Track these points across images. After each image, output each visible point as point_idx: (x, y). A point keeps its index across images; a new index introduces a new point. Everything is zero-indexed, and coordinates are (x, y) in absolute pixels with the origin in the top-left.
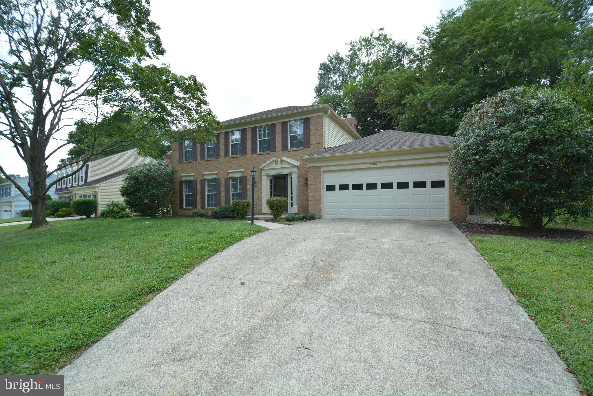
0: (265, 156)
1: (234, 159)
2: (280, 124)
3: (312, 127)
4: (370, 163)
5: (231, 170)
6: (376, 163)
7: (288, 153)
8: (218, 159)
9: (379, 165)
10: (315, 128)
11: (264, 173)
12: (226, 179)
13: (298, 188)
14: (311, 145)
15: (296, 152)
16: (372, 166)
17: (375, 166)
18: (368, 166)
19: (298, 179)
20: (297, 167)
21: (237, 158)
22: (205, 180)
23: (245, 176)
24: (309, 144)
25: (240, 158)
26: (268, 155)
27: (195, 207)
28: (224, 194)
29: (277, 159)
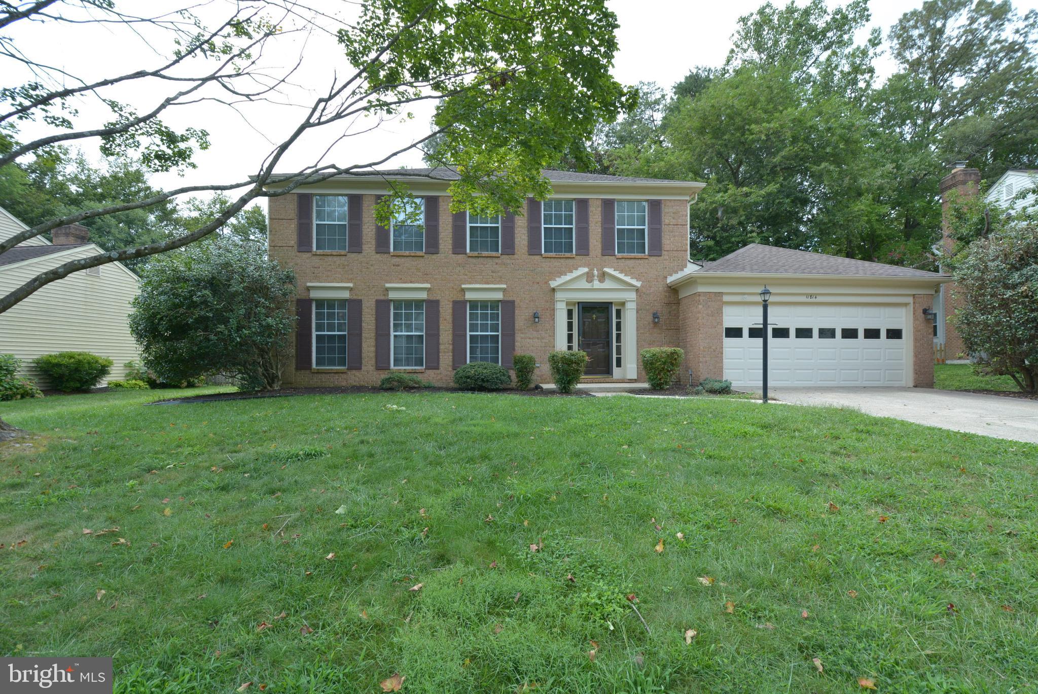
0: (562, 261)
1: (481, 260)
2: (599, 203)
3: (666, 219)
4: (807, 295)
5: (470, 283)
6: (816, 295)
7: (615, 261)
8: (434, 257)
9: (820, 299)
10: (673, 222)
11: (559, 295)
12: (455, 303)
13: (637, 331)
14: (664, 253)
15: (632, 261)
16: (809, 300)
17: (813, 300)
18: (803, 299)
19: (637, 312)
20: (637, 290)
21: (489, 260)
22: (391, 300)
23: (511, 299)
24: (661, 250)
25: (496, 260)
26: (570, 262)
27: (357, 365)
28: (450, 337)
29: (592, 270)
